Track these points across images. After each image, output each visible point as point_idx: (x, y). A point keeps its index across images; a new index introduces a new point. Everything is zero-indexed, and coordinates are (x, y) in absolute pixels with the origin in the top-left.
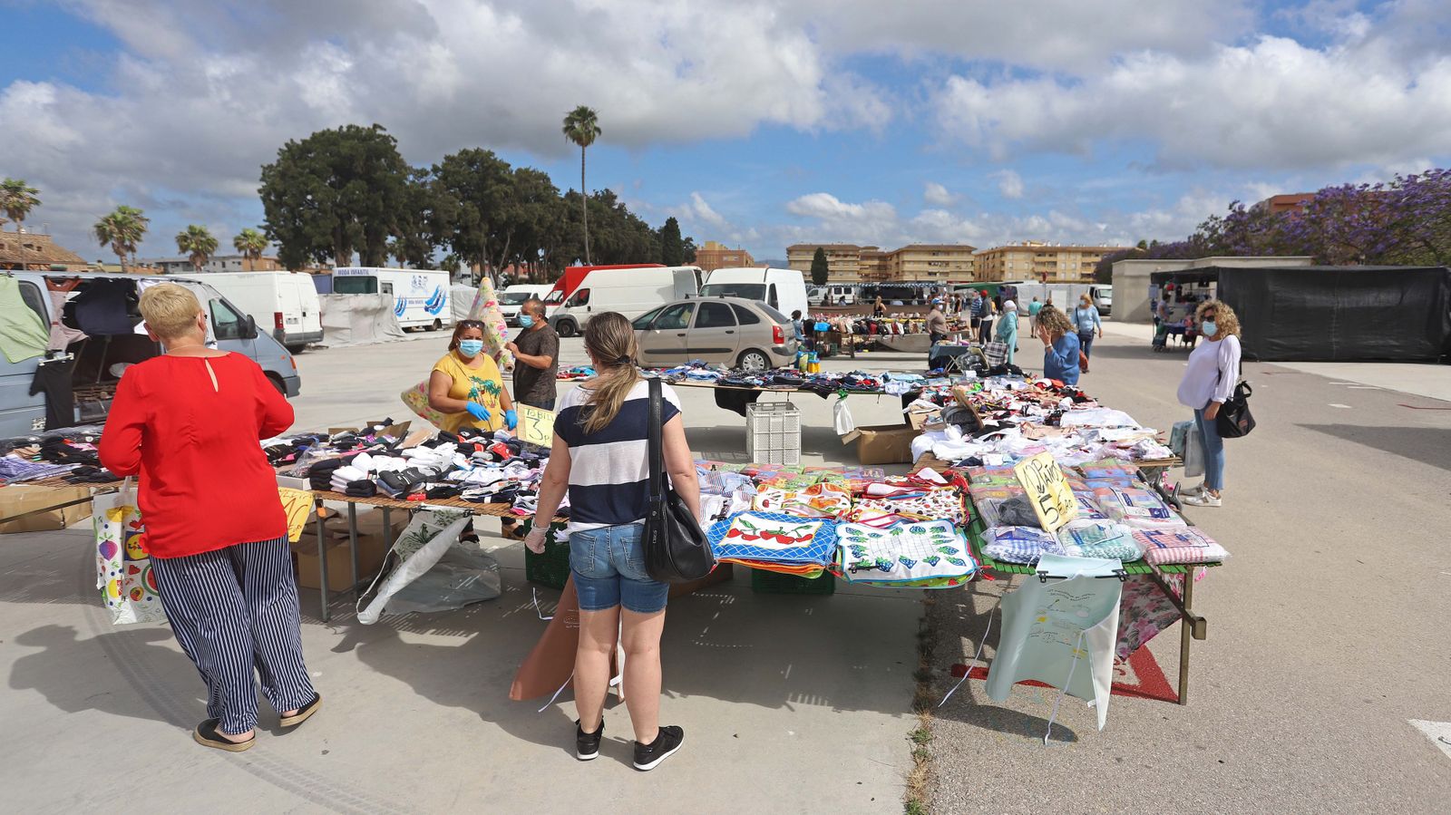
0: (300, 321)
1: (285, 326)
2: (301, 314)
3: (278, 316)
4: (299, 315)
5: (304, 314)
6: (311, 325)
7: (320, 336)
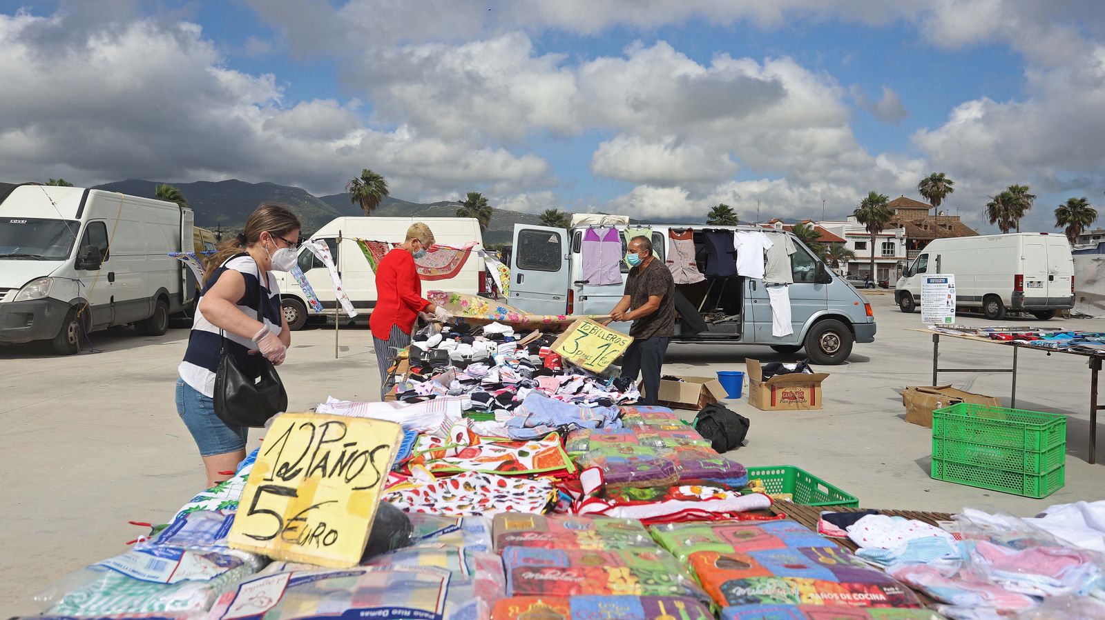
0: (1044, 285)
1: (1025, 288)
2: (1046, 278)
3: (1019, 279)
4: (1045, 279)
5: (1051, 278)
6: (1061, 290)
7: (1070, 302)
